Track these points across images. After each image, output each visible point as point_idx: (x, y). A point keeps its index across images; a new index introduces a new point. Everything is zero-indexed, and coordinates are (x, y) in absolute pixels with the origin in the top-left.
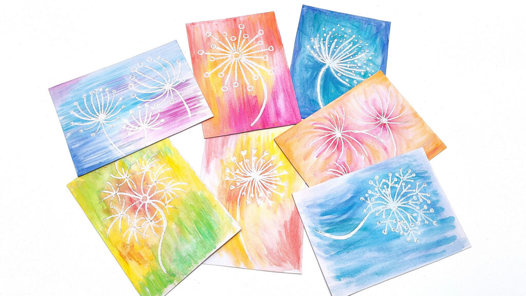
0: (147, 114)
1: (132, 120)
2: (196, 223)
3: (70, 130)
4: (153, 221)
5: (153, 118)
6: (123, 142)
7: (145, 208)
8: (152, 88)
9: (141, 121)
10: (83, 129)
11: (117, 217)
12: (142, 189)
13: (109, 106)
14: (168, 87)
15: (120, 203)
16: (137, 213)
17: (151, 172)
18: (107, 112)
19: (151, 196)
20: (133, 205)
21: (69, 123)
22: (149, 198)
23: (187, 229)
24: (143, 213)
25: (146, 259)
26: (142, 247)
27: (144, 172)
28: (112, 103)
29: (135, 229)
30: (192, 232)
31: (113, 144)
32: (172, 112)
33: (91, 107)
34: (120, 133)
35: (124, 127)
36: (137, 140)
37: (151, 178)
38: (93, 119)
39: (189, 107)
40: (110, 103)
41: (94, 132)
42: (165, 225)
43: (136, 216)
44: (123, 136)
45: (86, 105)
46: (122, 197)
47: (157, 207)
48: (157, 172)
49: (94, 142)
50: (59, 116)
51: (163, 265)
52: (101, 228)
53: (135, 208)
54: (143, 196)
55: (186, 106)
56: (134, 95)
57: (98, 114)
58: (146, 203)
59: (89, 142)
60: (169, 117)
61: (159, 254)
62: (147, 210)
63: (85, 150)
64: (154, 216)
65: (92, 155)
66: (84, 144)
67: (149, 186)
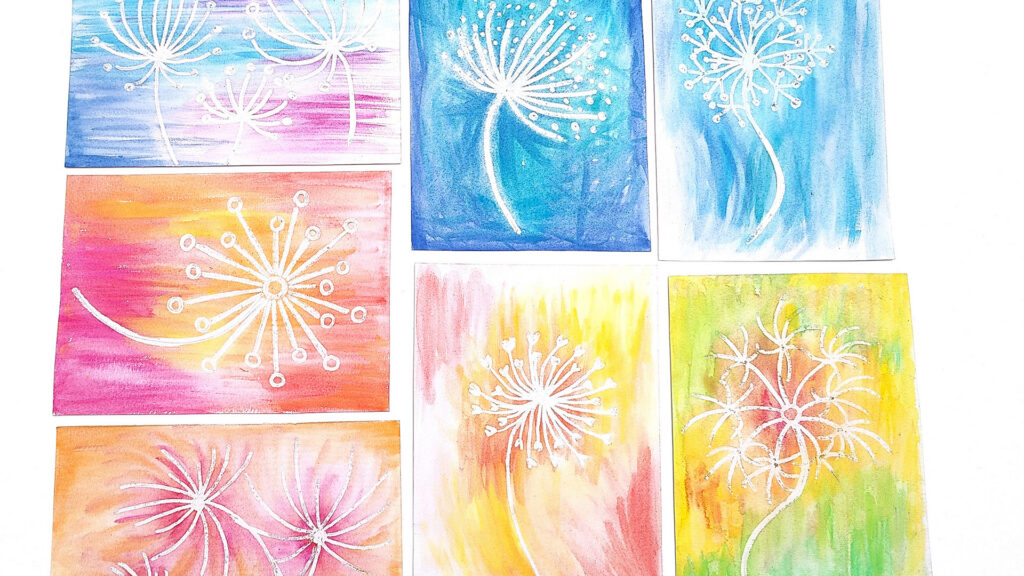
0: (259, 91)
1: (222, 90)
2: (857, 535)
3: (85, 54)
4: (779, 468)
5: (270, 106)
6: (185, 132)
7: (780, 431)
8: (296, 33)
9: (241, 102)
10: (114, 64)
11: (722, 408)
12: (798, 392)
13: (187, 35)
14: (332, 47)
15: (742, 386)
16: (760, 429)
17: (836, 371)
18: (177, 48)
19: (805, 419)
20: (762, 408)
21: (88, 37)
22: (799, 418)
23: (832, 533)
24: (771, 436)
25: (725, 526)
26: (731, 500)
27: (824, 362)
28: (196, 32)
29: (737, 455)
30: (838, 547)
31: (162, 126)
32: (314, 111)
33: (148, 19)
34: (186, 108)
35: (200, 99)
36: (214, 142)
37: (829, 382)
38: (142, 50)
39: (358, 117)
40: (192, 29)
41: (133, 81)
42: (796, 493)
43: (754, 434)
44: (189, 118)
45: (140, 10)
46: (753, 377)
47: (803, 448)
48: (847, 382)
49: (124, 105)
50: (75, 11)
51: (748, 562)
52: (680, 407)
53: (762, 417)
54: (791, 406)
55: (353, 111)
56: (250, 32)
57: (156, 43)
58: (790, 424)
59: (115, 100)
60: (305, 121)
61: (753, 536)
62: (781, 438)
63: (100, 115)
64: (787, 460)
65: (111, 132)
66: (102, 101)
67: (815, 396)
